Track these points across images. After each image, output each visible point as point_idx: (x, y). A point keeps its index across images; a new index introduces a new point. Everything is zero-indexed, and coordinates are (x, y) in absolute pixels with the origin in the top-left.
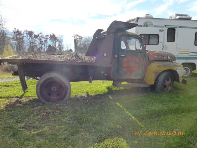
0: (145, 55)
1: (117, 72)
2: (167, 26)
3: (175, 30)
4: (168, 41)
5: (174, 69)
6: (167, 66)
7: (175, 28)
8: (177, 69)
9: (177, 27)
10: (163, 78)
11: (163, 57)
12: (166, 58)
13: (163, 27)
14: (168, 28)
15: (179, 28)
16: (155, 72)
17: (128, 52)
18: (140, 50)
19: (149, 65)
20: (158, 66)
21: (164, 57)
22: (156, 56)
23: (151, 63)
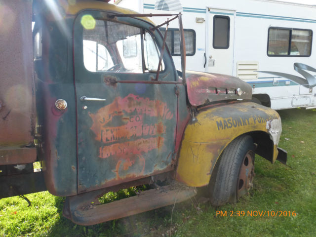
0: (176, 88)
1: (74, 167)
2: (211, 10)
3: (228, 19)
4: (215, 47)
5: (264, 130)
6: (244, 122)
7: (229, 16)
8: (270, 126)
9: (233, 14)
10: (235, 161)
11: (226, 91)
12: (232, 92)
13: (202, 11)
14: (213, 15)
15: (237, 15)
16: (211, 147)
17: (114, 83)
18: (157, 73)
19: (190, 121)
20: (219, 125)
21: (229, 92)
22: (208, 91)
23: (195, 116)
